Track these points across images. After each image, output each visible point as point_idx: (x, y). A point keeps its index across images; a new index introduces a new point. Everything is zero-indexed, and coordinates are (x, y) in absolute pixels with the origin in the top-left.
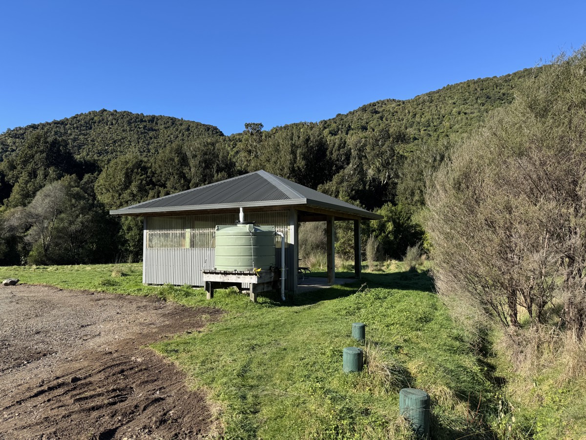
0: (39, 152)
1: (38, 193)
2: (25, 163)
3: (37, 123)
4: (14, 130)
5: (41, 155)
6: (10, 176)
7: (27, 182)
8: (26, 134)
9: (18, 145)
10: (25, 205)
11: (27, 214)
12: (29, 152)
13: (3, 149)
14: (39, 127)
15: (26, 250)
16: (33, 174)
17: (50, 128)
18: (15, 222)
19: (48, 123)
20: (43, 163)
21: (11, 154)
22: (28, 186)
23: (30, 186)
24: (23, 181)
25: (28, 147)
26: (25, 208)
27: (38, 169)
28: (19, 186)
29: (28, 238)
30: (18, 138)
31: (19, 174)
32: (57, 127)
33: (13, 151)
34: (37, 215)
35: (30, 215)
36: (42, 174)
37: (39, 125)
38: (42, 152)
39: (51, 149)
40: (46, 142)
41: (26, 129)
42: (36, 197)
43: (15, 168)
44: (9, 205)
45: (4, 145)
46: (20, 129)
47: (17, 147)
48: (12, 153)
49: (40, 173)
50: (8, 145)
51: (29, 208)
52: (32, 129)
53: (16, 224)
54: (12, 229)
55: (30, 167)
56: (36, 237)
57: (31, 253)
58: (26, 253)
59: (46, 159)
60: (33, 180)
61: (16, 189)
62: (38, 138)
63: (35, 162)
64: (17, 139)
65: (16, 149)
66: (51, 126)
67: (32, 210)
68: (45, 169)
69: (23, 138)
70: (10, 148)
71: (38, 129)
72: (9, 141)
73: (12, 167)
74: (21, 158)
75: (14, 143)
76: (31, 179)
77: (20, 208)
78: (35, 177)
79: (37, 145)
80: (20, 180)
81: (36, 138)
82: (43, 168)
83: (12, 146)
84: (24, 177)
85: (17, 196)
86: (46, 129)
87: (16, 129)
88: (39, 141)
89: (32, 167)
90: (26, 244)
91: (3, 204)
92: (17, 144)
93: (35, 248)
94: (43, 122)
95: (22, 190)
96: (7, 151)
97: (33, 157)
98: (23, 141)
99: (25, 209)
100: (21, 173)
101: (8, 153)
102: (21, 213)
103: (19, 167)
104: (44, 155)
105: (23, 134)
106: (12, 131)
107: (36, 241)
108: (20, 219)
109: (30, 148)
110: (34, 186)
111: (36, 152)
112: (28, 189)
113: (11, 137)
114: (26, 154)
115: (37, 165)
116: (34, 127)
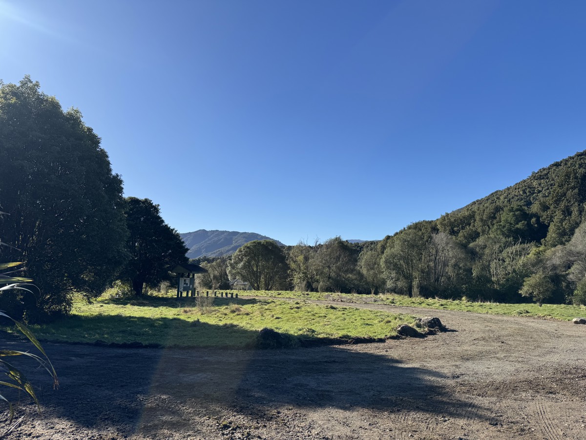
0: (570, 188)
1: (577, 230)
2: (557, 202)
3: (559, 160)
4: (538, 172)
5: (572, 191)
6: (544, 217)
7: (562, 221)
8: (550, 173)
9: (544, 186)
10: (562, 243)
11: (568, 252)
12: (560, 191)
13: (530, 192)
14: (562, 164)
15: (570, 289)
16: (567, 212)
17: (573, 161)
18: (557, 261)
19: (571, 158)
20: (576, 199)
21: (538, 196)
22: (564, 224)
23: (566, 224)
24: (558, 220)
25: (558, 186)
26: (565, 246)
27: (572, 205)
28: (555, 225)
29: (571, 276)
30: (543, 178)
31: (552, 213)
32: (581, 159)
33: (539, 192)
34: (578, 253)
35: (570, 253)
36: (577, 211)
37: (561, 162)
38: (573, 188)
39: (582, 183)
40: (576, 178)
41: (549, 168)
42: (575, 235)
43: (549, 208)
44: (547, 244)
45: (530, 188)
46: (544, 169)
47: (543, 188)
48: (538, 194)
49: (575, 210)
50: (535, 188)
51: (568, 246)
52: (555, 167)
53: (558, 263)
54: (554, 268)
55: (562, 205)
56: (580, 276)
57: (576, 292)
58: (571, 292)
59: (579, 194)
60: (567, 218)
61: (552, 228)
62: (568, 175)
63: (567, 200)
64: (542, 180)
65: (542, 189)
66: (575, 160)
67: (573, 248)
68: (579, 205)
69: (548, 178)
70: (536, 189)
71: (561, 165)
72: (534, 184)
73: (545, 208)
74: (553, 198)
75: (540, 184)
76: (566, 217)
77: (559, 247)
78: (570, 214)
79: (568, 182)
80: (556, 219)
81: (566, 175)
82: (576, 204)
83: (538, 188)
84: (558, 216)
85: (553, 235)
86: (569, 164)
87: (540, 171)
88: (569, 178)
89: (565, 205)
90: (570, 283)
91: (541, 244)
92: (542, 185)
93: (579, 286)
94: (566, 157)
95: (558, 229)
96: (534, 193)
97: (565, 194)
98: (548, 181)
99: (565, 248)
100: (555, 212)
101: (535, 195)
102: (562, 251)
103: (552, 207)
104: (576, 190)
105: (547, 174)
106: (537, 173)
107: (580, 280)
108: (561, 257)
109: (560, 186)
110: (570, 223)
111: (568, 190)
112: (564, 227)
113: (537, 180)
114: (558, 193)
115: (570, 201)
116: (557, 165)
